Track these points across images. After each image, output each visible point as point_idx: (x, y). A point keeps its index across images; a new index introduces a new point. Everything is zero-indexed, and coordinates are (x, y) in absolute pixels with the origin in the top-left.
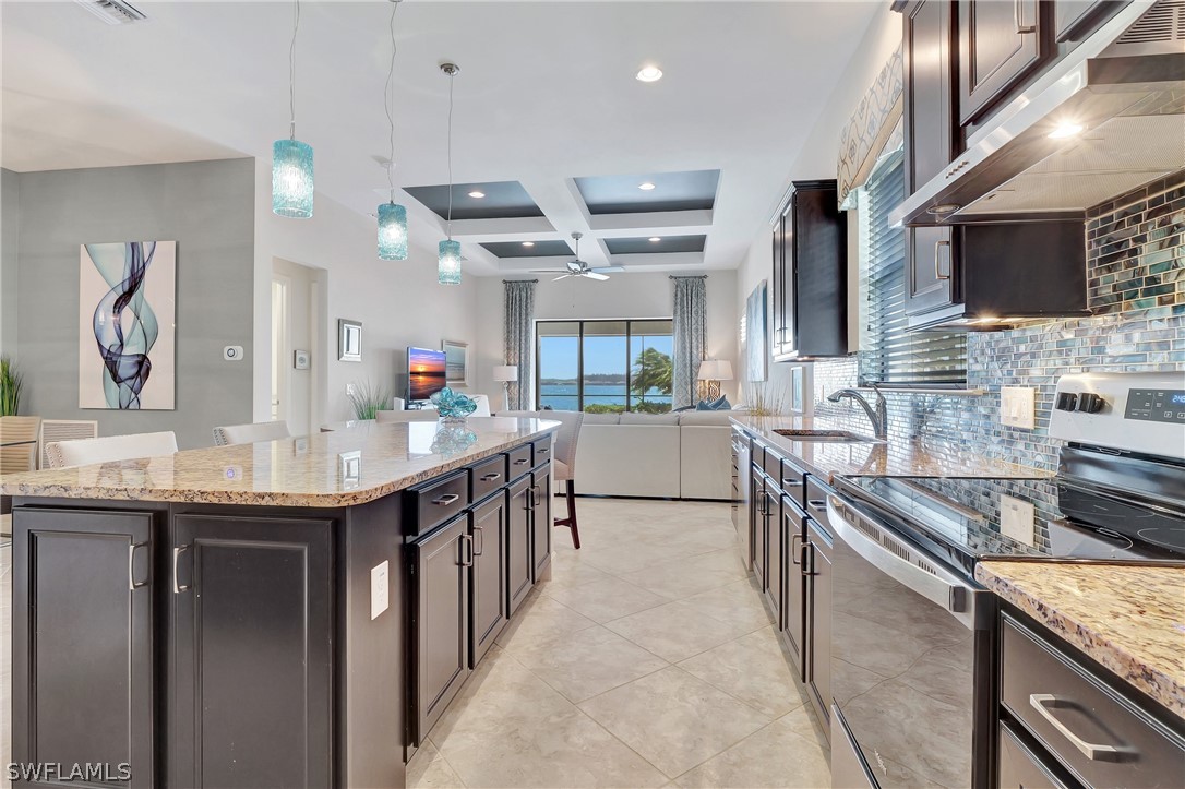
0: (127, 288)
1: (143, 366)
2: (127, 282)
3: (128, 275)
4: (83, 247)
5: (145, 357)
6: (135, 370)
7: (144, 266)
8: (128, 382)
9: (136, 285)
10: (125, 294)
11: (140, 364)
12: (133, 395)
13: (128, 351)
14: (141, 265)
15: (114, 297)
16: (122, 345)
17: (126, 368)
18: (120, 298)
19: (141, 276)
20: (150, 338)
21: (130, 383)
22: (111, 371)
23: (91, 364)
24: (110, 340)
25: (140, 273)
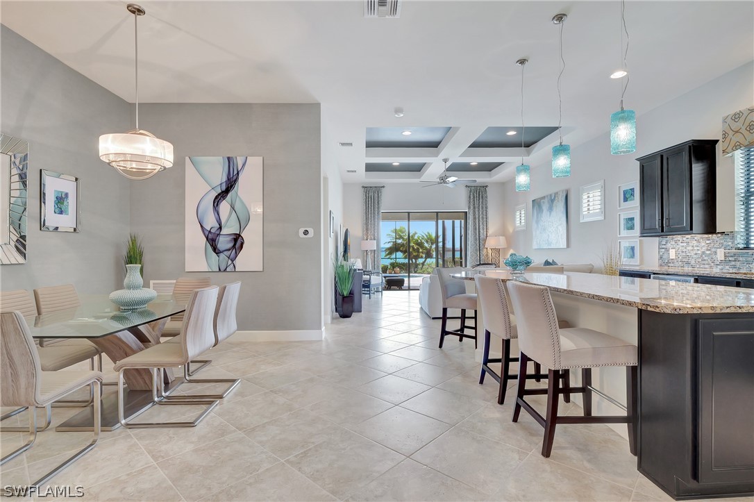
0: (224, 188)
1: (237, 242)
2: (224, 184)
3: (225, 179)
4: (187, 158)
5: (239, 235)
6: (231, 245)
7: (238, 173)
8: (225, 253)
9: (231, 186)
10: (222, 192)
11: (236, 240)
12: (230, 262)
13: (224, 231)
14: (236, 172)
15: (214, 194)
16: (220, 228)
17: (223, 243)
18: (219, 195)
19: (236, 181)
20: (243, 222)
21: (228, 253)
22: (212, 246)
23: (195, 240)
24: (211, 223)
25: (235, 178)
